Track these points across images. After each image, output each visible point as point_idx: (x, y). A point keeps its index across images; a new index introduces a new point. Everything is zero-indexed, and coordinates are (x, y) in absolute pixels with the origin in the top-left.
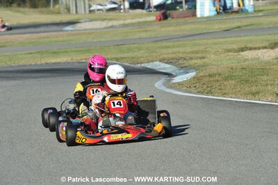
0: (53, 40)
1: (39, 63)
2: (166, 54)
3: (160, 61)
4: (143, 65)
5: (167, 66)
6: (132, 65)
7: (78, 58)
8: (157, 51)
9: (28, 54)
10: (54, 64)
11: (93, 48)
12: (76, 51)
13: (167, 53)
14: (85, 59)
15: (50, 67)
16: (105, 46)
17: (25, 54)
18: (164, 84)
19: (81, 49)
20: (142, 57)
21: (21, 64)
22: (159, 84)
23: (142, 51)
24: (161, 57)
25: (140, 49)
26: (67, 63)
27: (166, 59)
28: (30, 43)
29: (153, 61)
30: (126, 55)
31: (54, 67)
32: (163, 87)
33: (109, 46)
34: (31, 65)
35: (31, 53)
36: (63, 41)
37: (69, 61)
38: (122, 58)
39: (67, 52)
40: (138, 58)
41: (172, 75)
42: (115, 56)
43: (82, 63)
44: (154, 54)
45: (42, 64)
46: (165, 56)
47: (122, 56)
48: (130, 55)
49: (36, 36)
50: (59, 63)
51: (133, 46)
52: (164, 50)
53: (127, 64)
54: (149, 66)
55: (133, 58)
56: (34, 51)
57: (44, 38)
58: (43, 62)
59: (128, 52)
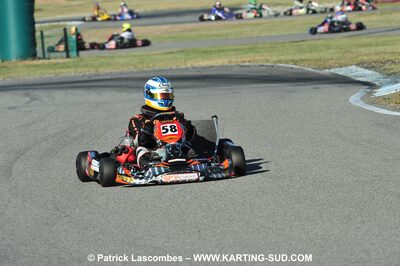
0: (203, 33)
1: (183, 66)
2: (366, 55)
3: (357, 65)
4: (332, 71)
5: (367, 72)
6: (316, 71)
7: (239, 60)
8: (353, 50)
9: (167, 53)
10: (204, 68)
11: (260, 46)
12: (236, 50)
13: (369, 53)
14: (249, 62)
15: (198, 73)
16: (278, 43)
17: (163, 54)
18: (362, 99)
19: (244, 47)
20: (332, 59)
21: (157, 68)
22: (356, 98)
23: (332, 51)
24: (359, 59)
25: (328, 47)
26: (224, 67)
27: (365, 63)
28: (170, 38)
29: (346, 66)
30: (307, 56)
31: (205, 73)
32: (362, 102)
33: (283, 43)
34: (171, 69)
35: (171, 53)
36: (218, 36)
37: (226, 64)
38: (302, 60)
39: (223, 51)
40: (325, 61)
41: (374, 85)
42: (291, 58)
43: (245, 66)
44: (350, 55)
45: (188, 68)
46: (365, 58)
47: (303, 57)
48: (315, 55)
49: (178, 28)
50: (212, 67)
51: (318, 42)
52: (363, 49)
53: (310, 69)
54: (341, 72)
55: (319, 60)
56: (177, 50)
57: (191, 30)
58: (189, 65)
59: (311, 52)
